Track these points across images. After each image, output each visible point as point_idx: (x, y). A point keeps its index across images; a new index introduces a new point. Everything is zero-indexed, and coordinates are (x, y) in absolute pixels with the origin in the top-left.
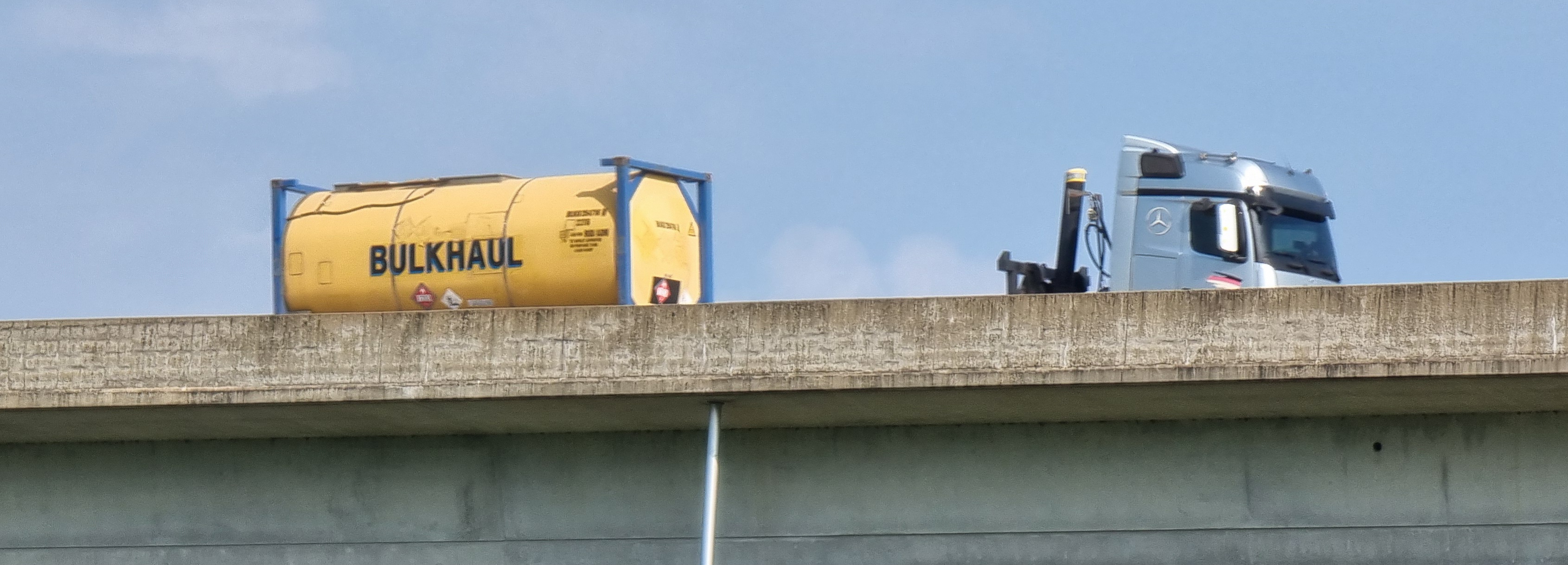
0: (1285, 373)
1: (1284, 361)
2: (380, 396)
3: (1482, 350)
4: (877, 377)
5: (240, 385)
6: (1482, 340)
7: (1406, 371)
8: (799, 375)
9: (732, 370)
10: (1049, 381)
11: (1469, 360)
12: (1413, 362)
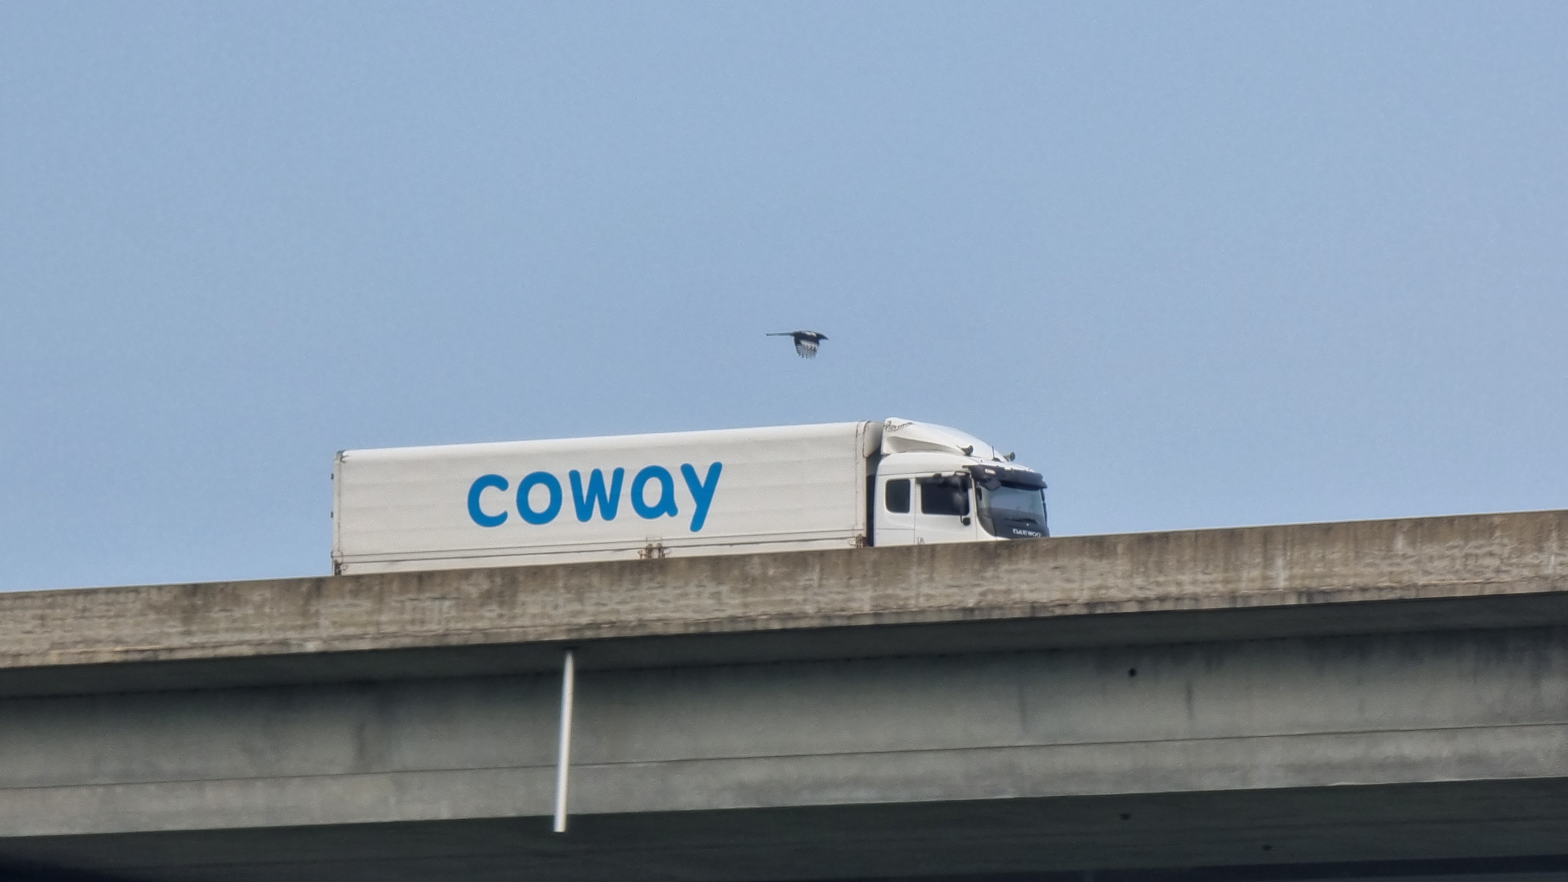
0: (1053, 612)
1: (1054, 601)
2: (284, 651)
3: (1219, 587)
4: (707, 623)
5: (165, 643)
6: (1221, 578)
7: (1155, 607)
8: (642, 624)
9: (584, 620)
10: (853, 623)
11: (1208, 596)
12: (1162, 599)
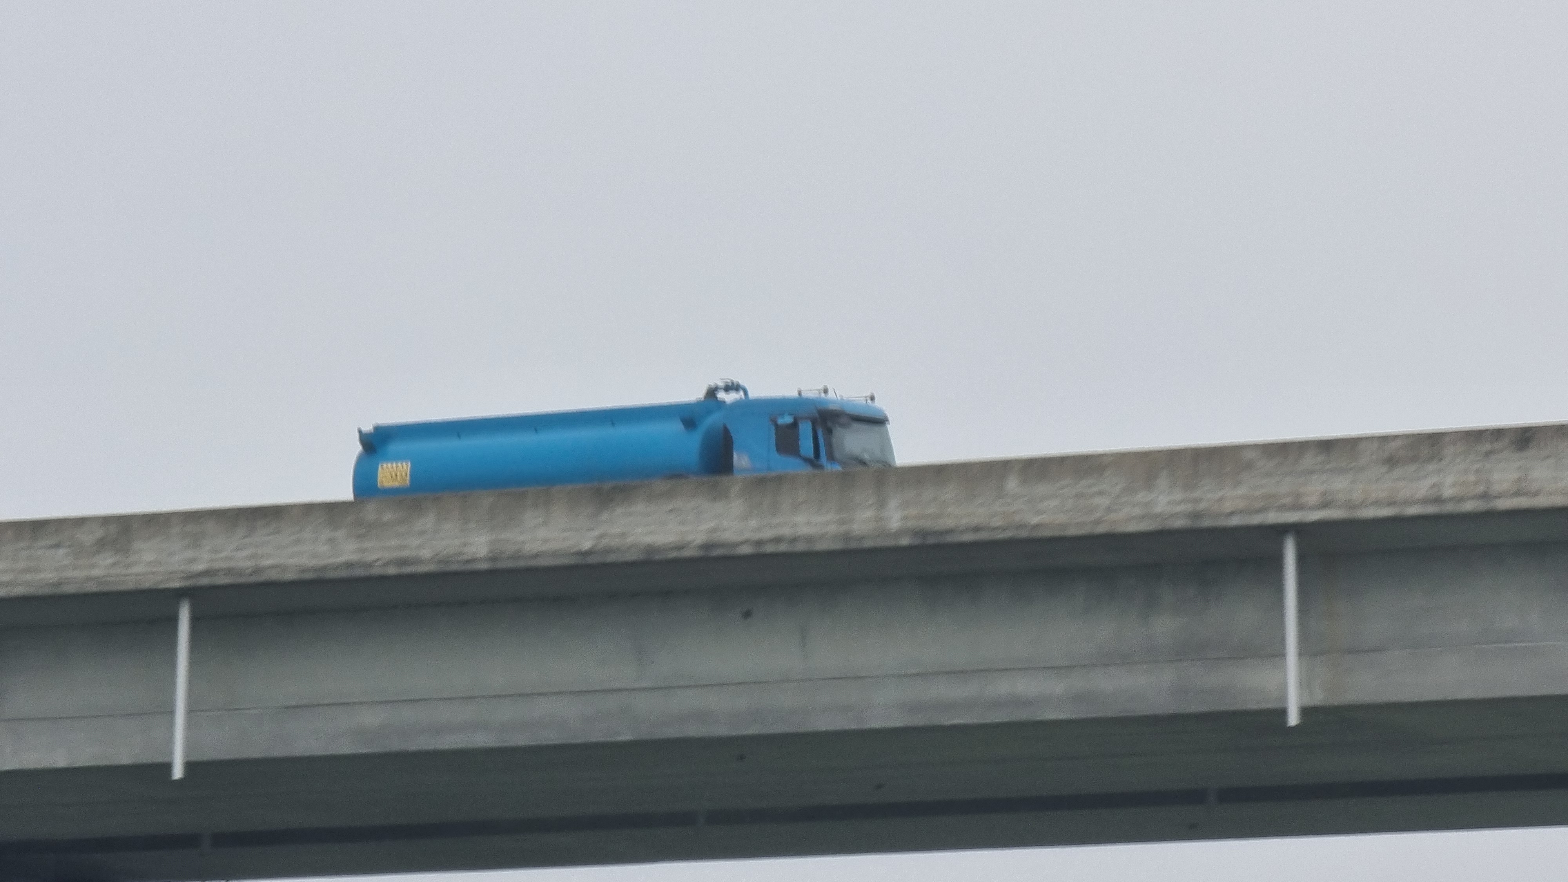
0: (669, 554)
1: (669, 544)
6: (834, 519)
7: (769, 549)
8: (257, 571)
9: (200, 567)
10: (470, 567)
11: (822, 537)
